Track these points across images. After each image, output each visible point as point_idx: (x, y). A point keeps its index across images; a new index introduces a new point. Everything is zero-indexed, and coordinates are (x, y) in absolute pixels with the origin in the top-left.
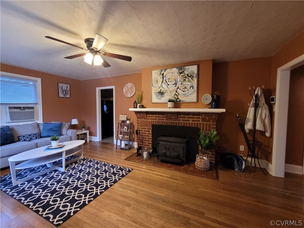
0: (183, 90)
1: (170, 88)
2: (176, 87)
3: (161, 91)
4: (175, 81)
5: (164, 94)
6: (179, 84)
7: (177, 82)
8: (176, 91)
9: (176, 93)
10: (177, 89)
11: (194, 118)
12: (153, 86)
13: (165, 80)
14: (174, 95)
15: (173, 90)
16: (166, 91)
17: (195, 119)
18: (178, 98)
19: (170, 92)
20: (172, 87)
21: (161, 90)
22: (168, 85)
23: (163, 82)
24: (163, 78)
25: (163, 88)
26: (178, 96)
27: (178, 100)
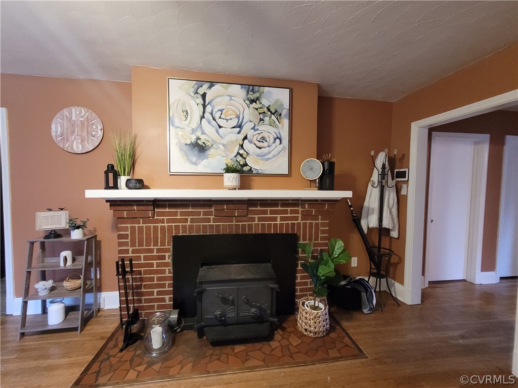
0: (257, 143)
1: (225, 136)
2: (241, 136)
3: (200, 142)
4: (237, 120)
5: (206, 150)
6: (247, 129)
7: (242, 122)
8: (242, 146)
9: (241, 152)
10: (243, 140)
11: (286, 212)
12: (173, 125)
13: (212, 114)
14: (235, 155)
15: (232, 142)
16: (215, 142)
17: (289, 215)
18: (246, 165)
19: (224, 145)
20: (231, 133)
21: (198, 138)
22: (220, 127)
23: (203, 117)
24: (204, 106)
25: (203, 133)
26: (245, 158)
27: (245, 169)
